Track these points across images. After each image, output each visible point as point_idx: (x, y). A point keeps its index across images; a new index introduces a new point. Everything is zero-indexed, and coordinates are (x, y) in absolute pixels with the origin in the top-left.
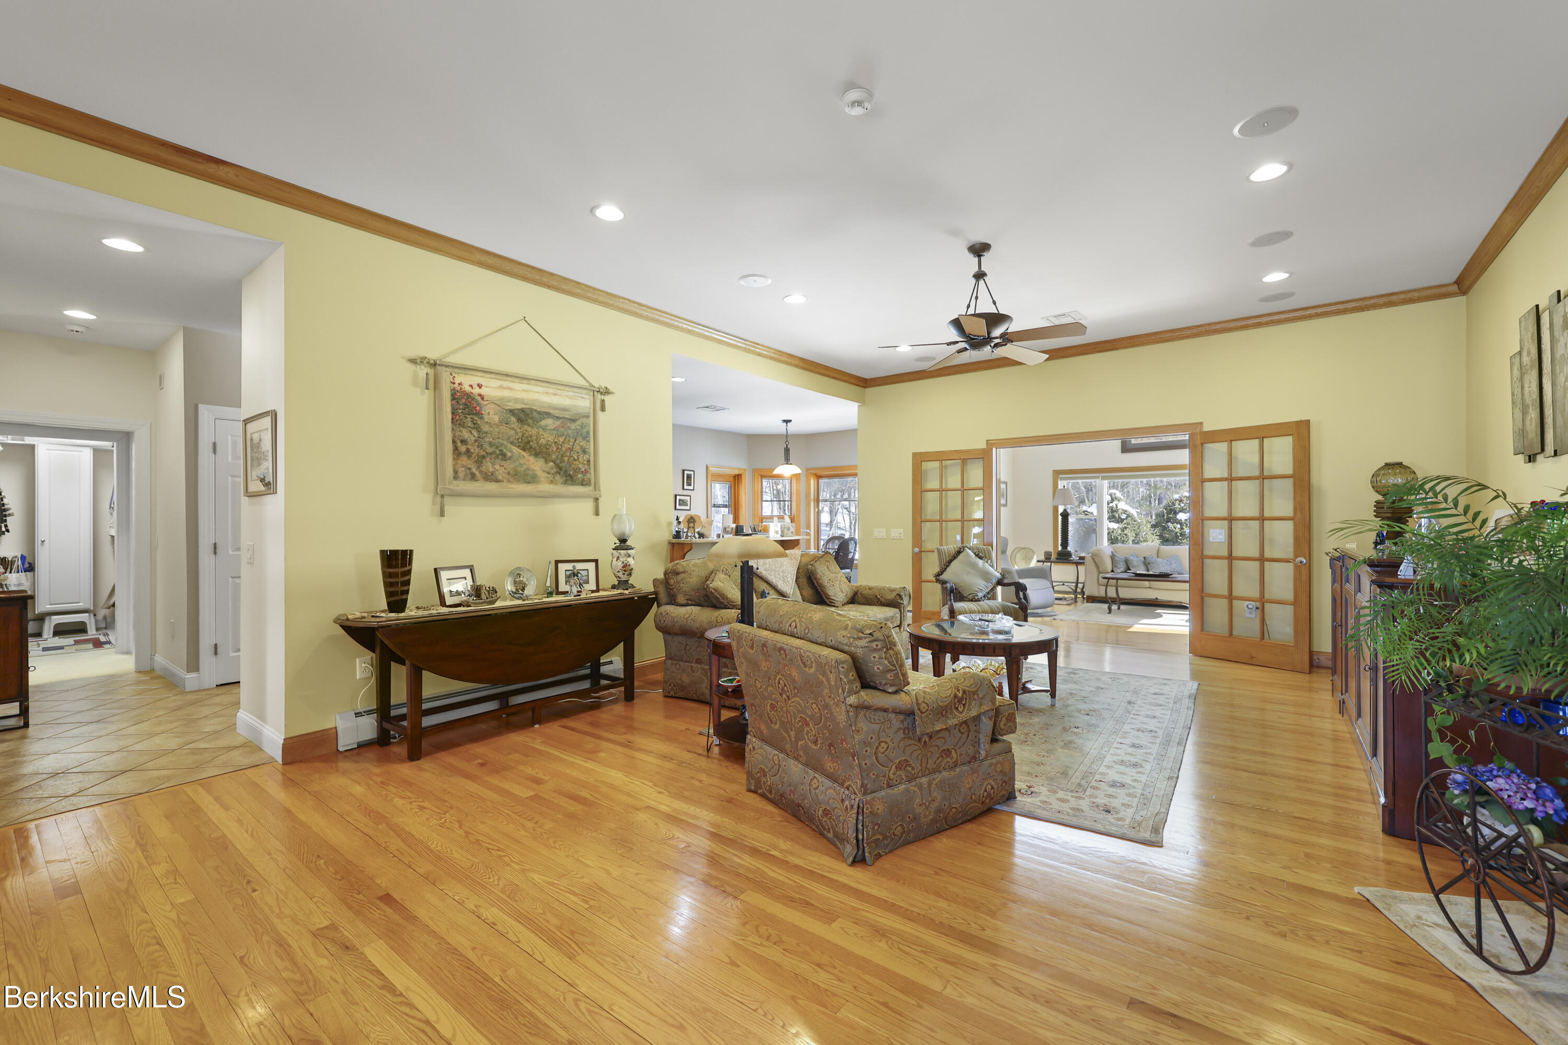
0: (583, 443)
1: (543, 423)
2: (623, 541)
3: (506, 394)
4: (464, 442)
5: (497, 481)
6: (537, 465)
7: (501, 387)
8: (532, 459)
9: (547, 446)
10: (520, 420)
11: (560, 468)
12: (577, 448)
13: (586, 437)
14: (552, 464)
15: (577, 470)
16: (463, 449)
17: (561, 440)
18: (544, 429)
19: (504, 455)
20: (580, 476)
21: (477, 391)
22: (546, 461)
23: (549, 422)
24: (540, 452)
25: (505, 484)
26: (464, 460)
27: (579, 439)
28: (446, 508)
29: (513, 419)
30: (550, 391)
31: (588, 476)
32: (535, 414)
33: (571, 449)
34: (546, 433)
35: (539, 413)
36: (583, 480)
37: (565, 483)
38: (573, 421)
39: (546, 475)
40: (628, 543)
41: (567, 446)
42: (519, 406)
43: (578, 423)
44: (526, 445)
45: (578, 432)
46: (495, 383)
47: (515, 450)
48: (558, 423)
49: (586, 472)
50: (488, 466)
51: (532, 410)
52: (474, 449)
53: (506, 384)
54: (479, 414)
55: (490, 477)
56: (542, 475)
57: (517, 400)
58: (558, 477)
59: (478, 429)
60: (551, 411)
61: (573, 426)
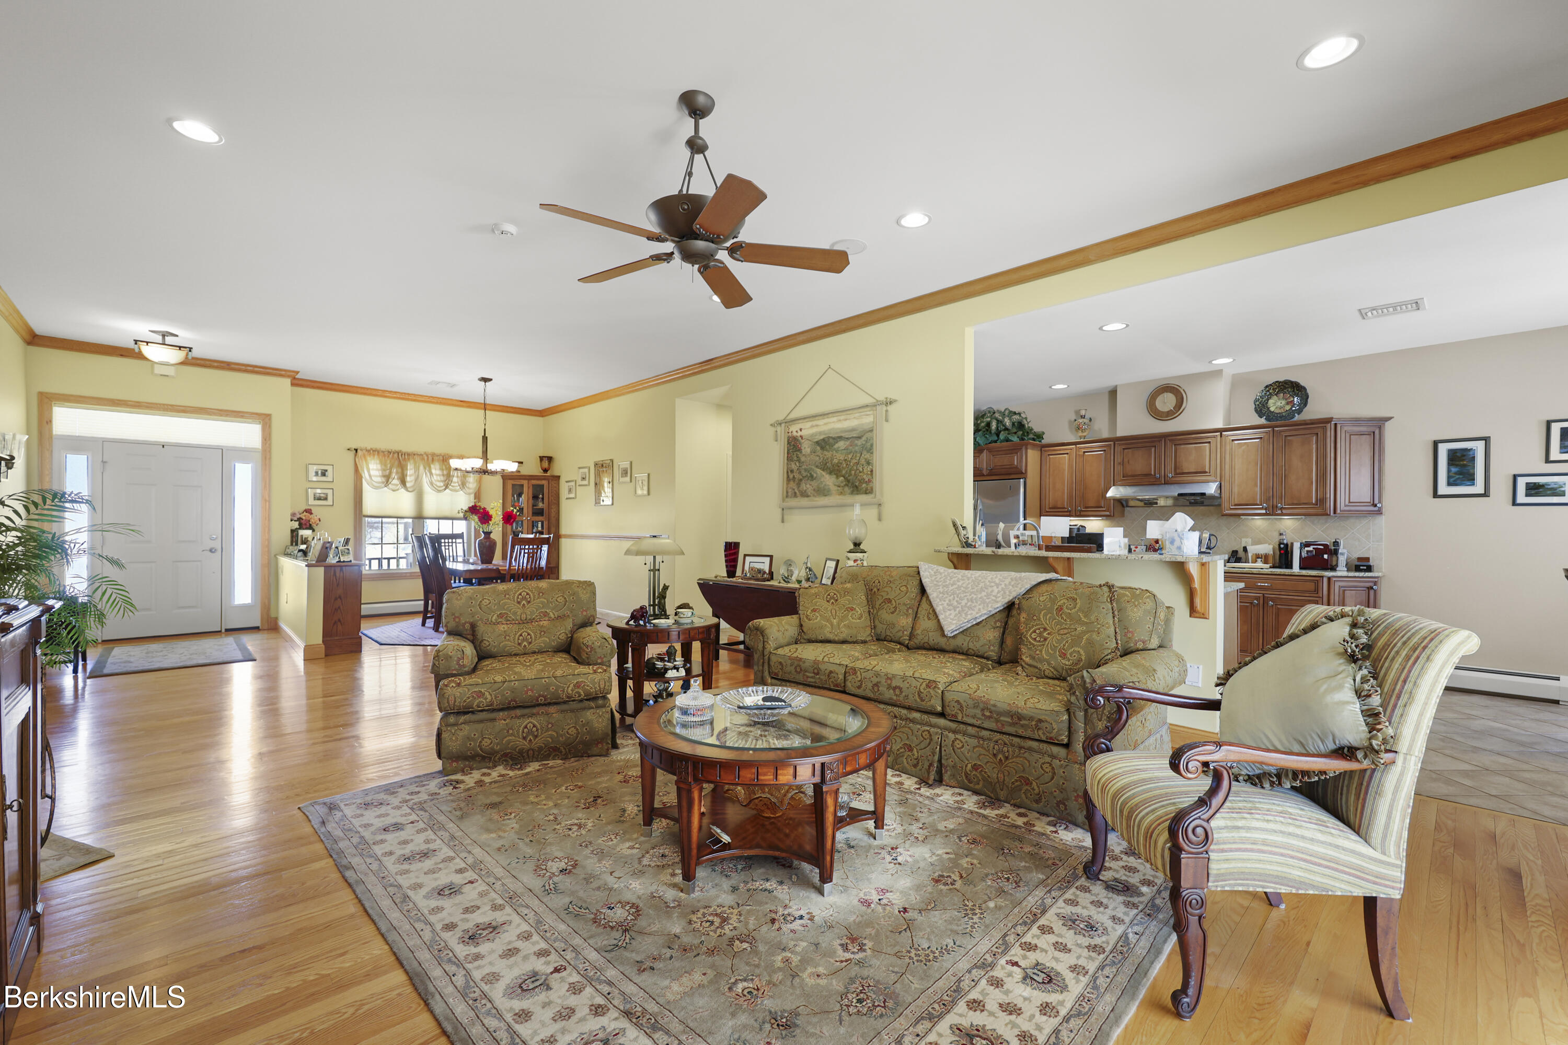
0: (868, 456)
1: (836, 446)
2: (857, 544)
3: (815, 430)
4: (792, 471)
5: (808, 496)
6: (829, 481)
7: (812, 426)
8: (827, 476)
9: (839, 464)
10: (822, 448)
11: (848, 481)
12: (863, 461)
13: (870, 450)
14: (842, 478)
15: (862, 481)
16: (791, 476)
17: (850, 456)
18: (837, 451)
19: (812, 476)
20: (864, 485)
21: (800, 433)
22: (837, 477)
23: (841, 445)
24: (834, 470)
25: (812, 498)
26: (792, 484)
27: (864, 452)
28: (785, 517)
29: (818, 448)
30: (842, 417)
31: (871, 484)
32: (831, 440)
33: (857, 463)
34: (838, 455)
35: (834, 439)
36: (867, 489)
37: (852, 493)
38: (860, 438)
39: (836, 488)
40: (862, 547)
41: (854, 461)
42: (822, 437)
43: (864, 438)
44: (824, 467)
45: (863, 446)
46: (809, 424)
47: (819, 471)
48: (848, 443)
49: (870, 481)
50: (804, 486)
51: (829, 438)
52: (797, 476)
53: (814, 423)
54: (800, 450)
55: (804, 495)
56: (833, 488)
57: (820, 433)
58: (846, 489)
59: (799, 461)
60: (843, 435)
61: (859, 442)
